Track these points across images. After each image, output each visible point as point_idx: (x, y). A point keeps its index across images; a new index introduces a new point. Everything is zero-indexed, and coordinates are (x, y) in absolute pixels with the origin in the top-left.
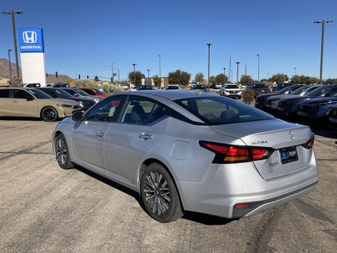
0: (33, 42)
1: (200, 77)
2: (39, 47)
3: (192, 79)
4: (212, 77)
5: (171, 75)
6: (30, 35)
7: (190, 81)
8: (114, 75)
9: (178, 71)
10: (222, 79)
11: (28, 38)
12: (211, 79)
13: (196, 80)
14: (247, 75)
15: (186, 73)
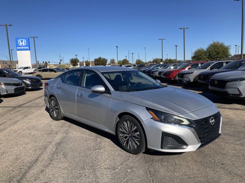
0: (24, 45)
1: (113, 61)
2: (27, 48)
3: (108, 62)
4: (120, 61)
5: (96, 60)
6: (22, 41)
7: (107, 63)
8: (61, 60)
9: (100, 58)
10: (125, 62)
11: (21, 43)
12: (119, 62)
13: (111, 63)
14: (140, 59)
15: (104, 59)
